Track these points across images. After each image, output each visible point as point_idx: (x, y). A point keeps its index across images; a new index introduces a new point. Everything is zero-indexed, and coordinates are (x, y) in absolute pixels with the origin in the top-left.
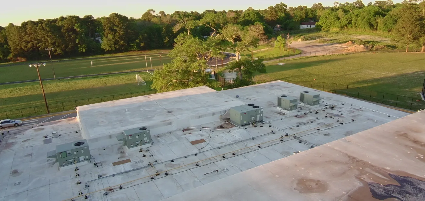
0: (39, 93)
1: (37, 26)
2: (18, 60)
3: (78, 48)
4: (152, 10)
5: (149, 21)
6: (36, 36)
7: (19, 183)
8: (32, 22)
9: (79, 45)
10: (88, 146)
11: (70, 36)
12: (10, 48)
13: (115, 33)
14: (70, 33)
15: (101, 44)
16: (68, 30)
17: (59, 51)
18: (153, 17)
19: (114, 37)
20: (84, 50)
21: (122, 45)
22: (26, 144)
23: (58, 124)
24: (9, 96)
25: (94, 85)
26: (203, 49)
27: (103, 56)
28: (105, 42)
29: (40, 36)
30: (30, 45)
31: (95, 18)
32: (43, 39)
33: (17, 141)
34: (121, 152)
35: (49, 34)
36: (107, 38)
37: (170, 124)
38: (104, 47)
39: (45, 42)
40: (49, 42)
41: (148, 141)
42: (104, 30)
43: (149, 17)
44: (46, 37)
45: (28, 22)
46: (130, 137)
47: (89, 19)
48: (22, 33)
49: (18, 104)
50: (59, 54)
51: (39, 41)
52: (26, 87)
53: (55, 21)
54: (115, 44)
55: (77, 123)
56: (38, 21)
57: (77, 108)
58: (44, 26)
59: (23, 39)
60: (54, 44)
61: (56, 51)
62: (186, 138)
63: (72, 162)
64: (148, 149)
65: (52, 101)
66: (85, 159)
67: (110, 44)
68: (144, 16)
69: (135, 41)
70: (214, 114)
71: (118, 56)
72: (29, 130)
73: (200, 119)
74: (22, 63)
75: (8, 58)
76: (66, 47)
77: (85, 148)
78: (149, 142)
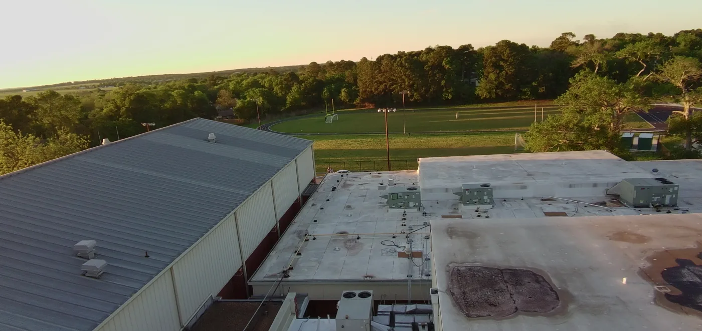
0: (383, 147)
1: (395, 62)
2: (365, 106)
3: (443, 93)
4: (571, 34)
5: (562, 52)
6: (391, 75)
7: (351, 215)
8: (389, 55)
9: (445, 89)
10: (420, 192)
11: (434, 75)
12: (359, 90)
13: (501, 71)
14: (436, 71)
15: (477, 88)
16: (433, 67)
17: (416, 96)
18: (570, 45)
19: (498, 77)
20: (450, 96)
21: (508, 91)
22: (362, 187)
23: (396, 174)
24: (350, 148)
25: (452, 145)
26: (611, 93)
27: (476, 107)
28: (483, 85)
29: (396, 75)
30: (382, 87)
31: (476, 49)
32: (399, 80)
33: (355, 183)
34: (455, 209)
35: (408, 73)
36: (486, 79)
37: (524, 187)
38: (480, 92)
39: (401, 83)
40: (407, 83)
41: (489, 201)
42: (485, 67)
43: (562, 45)
44: (404, 77)
45: (385, 55)
46: (467, 191)
47: (466, 50)
48: (375, 70)
49: (358, 158)
50: (415, 101)
51: (395, 82)
52: (369, 140)
53: (419, 54)
54: (497, 87)
55: (416, 175)
56: (397, 54)
57: (420, 159)
58: (403, 62)
59: (375, 78)
60: (411, 86)
61: (412, 96)
62: (541, 208)
63: (401, 206)
64: (486, 210)
65: (395, 158)
66: (414, 206)
67: (490, 88)
68: (554, 43)
69: (531, 84)
70: (595, 185)
71: (499, 106)
72: (367, 176)
73: (571, 189)
74: (369, 110)
75: (354, 103)
76: (427, 91)
77: (417, 194)
78: (489, 203)
